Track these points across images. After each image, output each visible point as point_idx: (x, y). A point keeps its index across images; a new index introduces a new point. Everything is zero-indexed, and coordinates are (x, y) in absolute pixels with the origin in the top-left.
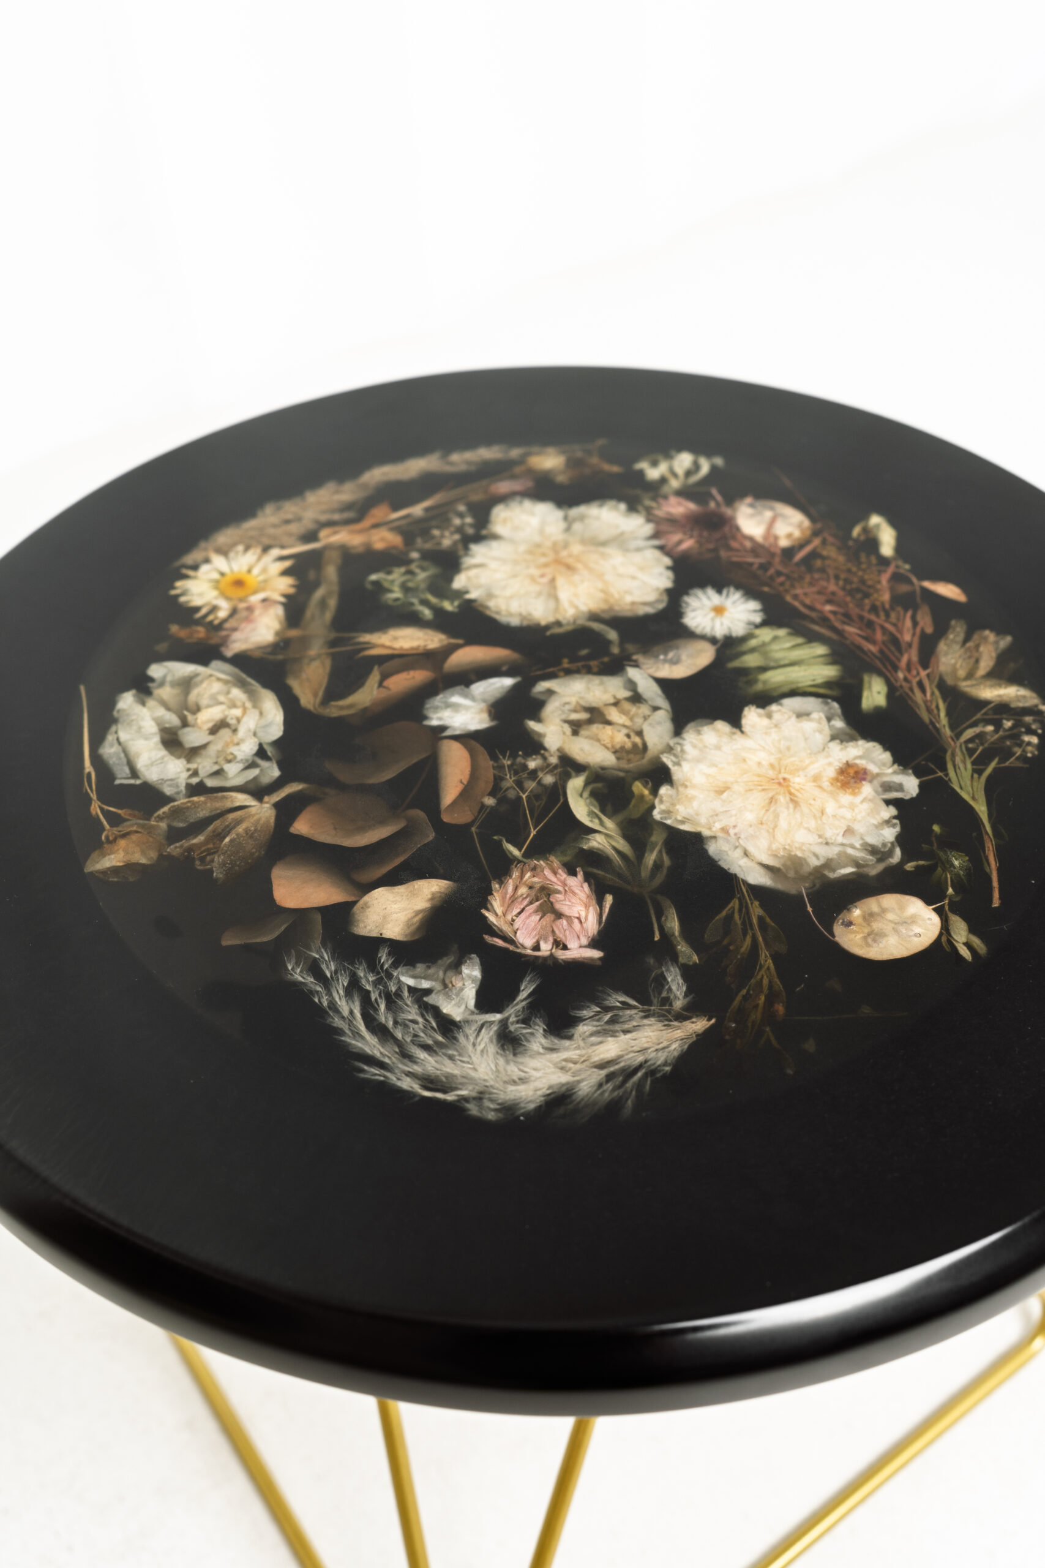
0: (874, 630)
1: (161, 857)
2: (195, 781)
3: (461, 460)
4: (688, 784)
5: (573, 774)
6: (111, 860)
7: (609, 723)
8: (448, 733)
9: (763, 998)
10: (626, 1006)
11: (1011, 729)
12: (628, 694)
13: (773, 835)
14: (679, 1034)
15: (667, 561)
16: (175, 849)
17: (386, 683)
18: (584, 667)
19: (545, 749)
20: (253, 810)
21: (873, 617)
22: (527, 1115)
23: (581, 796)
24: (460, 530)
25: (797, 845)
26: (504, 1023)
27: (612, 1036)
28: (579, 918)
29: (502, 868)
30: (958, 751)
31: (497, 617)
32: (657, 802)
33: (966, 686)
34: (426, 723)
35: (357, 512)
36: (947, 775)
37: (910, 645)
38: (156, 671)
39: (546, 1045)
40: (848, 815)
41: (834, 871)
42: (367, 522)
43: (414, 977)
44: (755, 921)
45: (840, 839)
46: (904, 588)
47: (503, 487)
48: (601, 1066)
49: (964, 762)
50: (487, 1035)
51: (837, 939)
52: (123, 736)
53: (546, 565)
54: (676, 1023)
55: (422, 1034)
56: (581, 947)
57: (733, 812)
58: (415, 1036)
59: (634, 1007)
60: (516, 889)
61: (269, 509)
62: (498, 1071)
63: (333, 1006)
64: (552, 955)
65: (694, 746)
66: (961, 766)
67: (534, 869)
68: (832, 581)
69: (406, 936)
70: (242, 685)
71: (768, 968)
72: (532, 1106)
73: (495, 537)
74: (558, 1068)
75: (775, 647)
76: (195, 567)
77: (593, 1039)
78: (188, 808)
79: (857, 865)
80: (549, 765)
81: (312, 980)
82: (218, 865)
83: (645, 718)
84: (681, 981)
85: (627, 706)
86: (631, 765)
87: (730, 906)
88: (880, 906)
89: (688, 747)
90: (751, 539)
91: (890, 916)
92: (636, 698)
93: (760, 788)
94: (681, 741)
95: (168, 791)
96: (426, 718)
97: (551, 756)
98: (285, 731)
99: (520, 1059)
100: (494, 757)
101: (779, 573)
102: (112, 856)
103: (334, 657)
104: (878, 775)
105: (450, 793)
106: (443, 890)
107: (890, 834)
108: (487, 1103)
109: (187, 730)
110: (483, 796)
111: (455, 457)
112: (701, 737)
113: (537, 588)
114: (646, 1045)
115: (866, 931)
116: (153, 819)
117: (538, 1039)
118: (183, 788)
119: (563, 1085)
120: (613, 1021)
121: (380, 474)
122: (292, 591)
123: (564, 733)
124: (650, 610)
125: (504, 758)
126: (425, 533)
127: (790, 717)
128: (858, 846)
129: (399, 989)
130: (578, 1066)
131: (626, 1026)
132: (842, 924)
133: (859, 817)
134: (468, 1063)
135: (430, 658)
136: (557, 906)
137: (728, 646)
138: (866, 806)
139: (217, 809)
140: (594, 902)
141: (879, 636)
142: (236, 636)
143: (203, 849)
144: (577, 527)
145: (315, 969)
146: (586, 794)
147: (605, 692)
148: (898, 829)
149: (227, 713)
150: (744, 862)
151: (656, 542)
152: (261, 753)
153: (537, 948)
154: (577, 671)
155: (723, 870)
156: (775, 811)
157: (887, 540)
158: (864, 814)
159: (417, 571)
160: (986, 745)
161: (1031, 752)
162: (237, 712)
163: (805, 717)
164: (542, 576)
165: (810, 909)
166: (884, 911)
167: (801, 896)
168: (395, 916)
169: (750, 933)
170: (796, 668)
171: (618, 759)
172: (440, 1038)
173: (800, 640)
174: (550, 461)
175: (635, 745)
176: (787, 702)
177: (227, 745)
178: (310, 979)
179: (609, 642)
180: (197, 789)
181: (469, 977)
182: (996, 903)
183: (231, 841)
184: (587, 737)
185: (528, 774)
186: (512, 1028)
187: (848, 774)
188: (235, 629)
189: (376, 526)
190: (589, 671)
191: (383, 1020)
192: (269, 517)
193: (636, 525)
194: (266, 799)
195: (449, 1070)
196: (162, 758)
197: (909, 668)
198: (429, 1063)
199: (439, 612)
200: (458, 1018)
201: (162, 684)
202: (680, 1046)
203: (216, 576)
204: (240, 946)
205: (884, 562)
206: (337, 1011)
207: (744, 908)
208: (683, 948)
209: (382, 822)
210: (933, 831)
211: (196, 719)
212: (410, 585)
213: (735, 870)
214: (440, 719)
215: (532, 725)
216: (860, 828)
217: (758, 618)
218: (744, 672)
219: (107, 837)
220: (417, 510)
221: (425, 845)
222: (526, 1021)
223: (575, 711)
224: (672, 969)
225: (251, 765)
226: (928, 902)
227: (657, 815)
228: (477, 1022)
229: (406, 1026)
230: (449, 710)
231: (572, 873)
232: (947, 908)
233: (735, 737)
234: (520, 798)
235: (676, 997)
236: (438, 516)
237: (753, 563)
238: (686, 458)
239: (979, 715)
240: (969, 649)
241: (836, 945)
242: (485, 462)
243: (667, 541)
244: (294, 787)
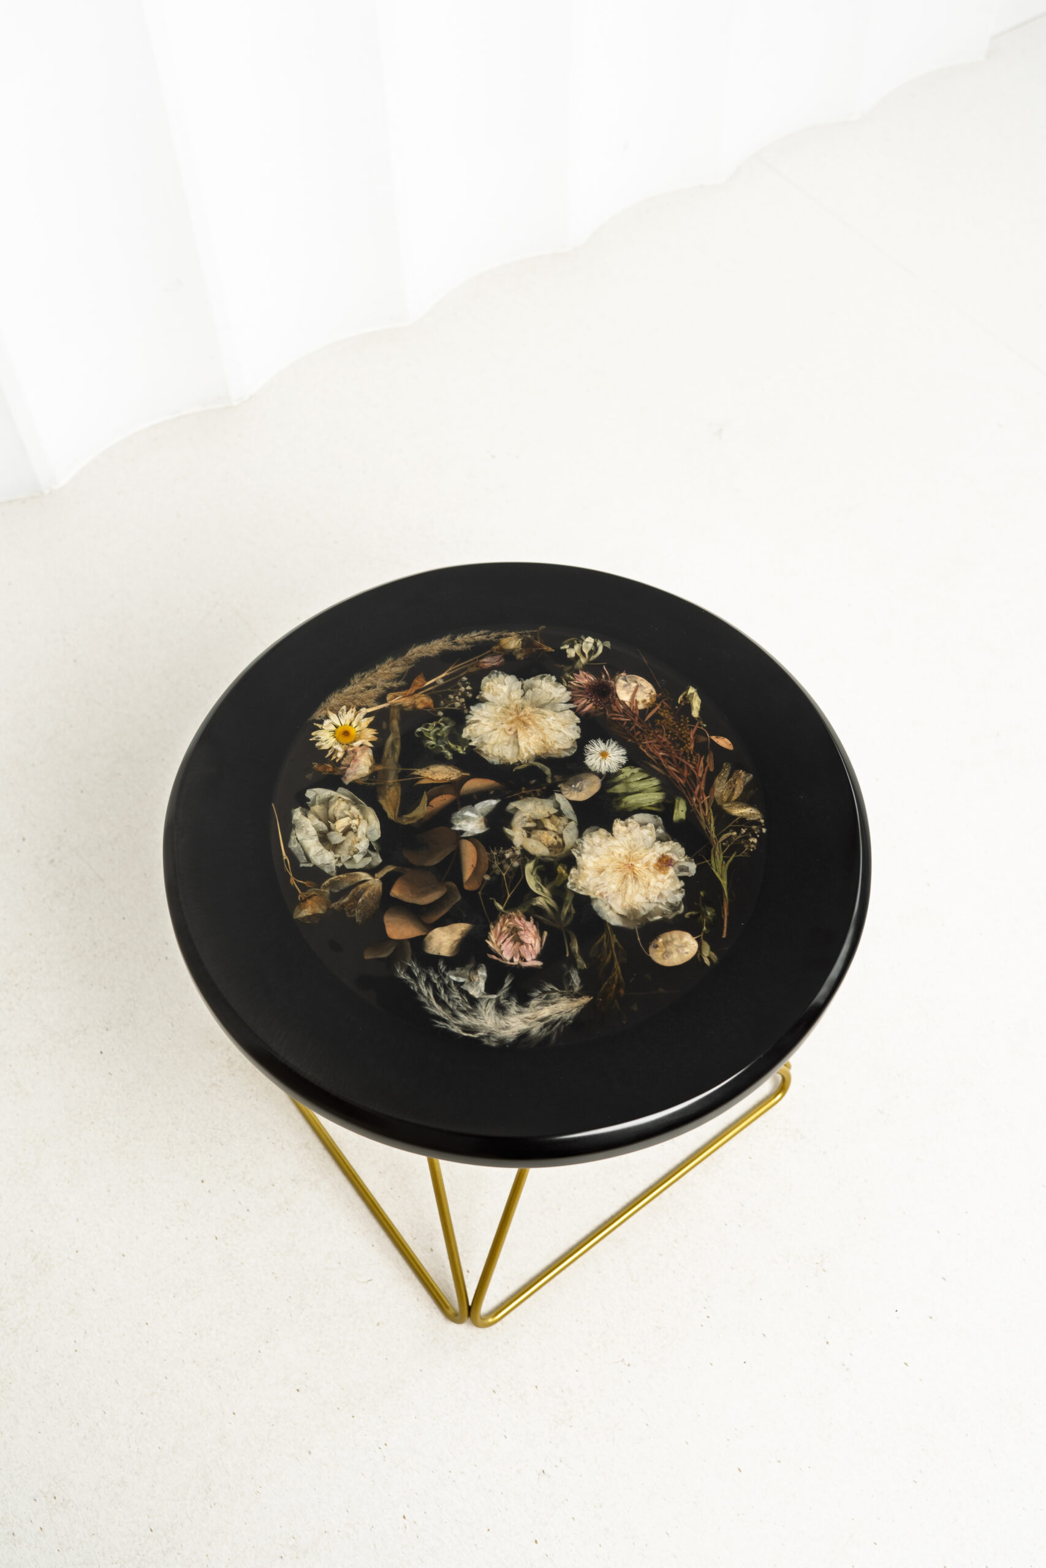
0: (684, 769)
1: (328, 909)
2: (340, 865)
3: (464, 640)
4: (584, 867)
5: (528, 860)
6: (306, 912)
7: (545, 829)
8: (464, 835)
9: (615, 986)
10: (553, 991)
11: (745, 834)
12: (556, 811)
13: (624, 898)
14: (576, 1004)
15: (578, 720)
16: (335, 905)
17: (431, 803)
18: (533, 792)
19: (514, 846)
20: (370, 882)
21: (684, 761)
22: (510, 1044)
23: (532, 874)
24: (464, 695)
25: (635, 903)
26: (498, 1000)
27: (546, 1006)
28: (531, 944)
29: (494, 916)
30: (717, 847)
31: (486, 758)
32: (569, 878)
33: (726, 806)
34: (453, 828)
35: (406, 680)
36: (710, 862)
37: (701, 779)
38: (310, 794)
39: (517, 1010)
40: (660, 885)
41: (652, 917)
42: (412, 690)
43: (456, 975)
44: (613, 946)
45: (656, 900)
46: (702, 739)
47: (488, 662)
48: (541, 1020)
49: (720, 855)
50: (491, 1005)
51: (650, 955)
52: (300, 836)
53: (512, 722)
54: (574, 999)
55: (461, 1005)
56: (532, 960)
57: (606, 884)
58: (458, 1006)
59: (557, 991)
60: (501, 928)
61: (356, 679)
62: (496, 1023)
63: (419, 990)
64: (519, 964)
65: (588, 844)
66: (718, 857)
67: (510, 917)
68: (665, 735)
69: (450, 954)
70: (356, 804)
71: (618, 971)
72: (511, 1040)
73: (484, 701)
74: (522, 1021)
75: (632, 780)
76: (321, 722)
77: (538, 1007)
78: (338, 881)
79: (663, 914)
80: (516, 855)
81: (409, 978)
82: (358, 915)
83: (564, 827)
84: (578, 977)
85: (555, 818)
86: (557, 855)
87: (602, 937)
88: (671, 937)
89: (585, 845)
90: (623, 703)
91: (676, 943)
92: (560, 814)
93: (619, 870)
94: (582, 841)
95: (327, 871)
96: (453, 825)
97: (517, 850)
98: (381, 834)
99: (506, 1017)
100: (488, 850)
101: (637, 729)
102: (306, 910)
103: (402, 784)
104: (677, 862)
105: (467, 873)
106: (467, 929)
107: (679, 897)
108: (492, 1039)
109: (332, 833)
110: (484, 875)
111: (459, 639)
112: (592, 839)
113: (507, 738)
114: (561, 1010)
115: (664, 950)
116: (322, 888)
117: (513, 1008)
118: (334, 870)
119: (525, 1030)
120: (547, 998)
121: (417, 651)
122: (375, 739)
123: (523, 836)
124: (567, 754)
125: (493, 850)
126: (445, 696)
127: (637, 826)
128: (664, 903)
129: (450, 982)
130: (532, 1021)
131: (553, 1001)
132: (654, 947)
133: (666, 887)
134: (483, 1019)
135: (453, 786)
136: (521, 938)
137: (608, 779)
138: (669, 881)
139: (353, 882)
140: (538, 936)
141: (686, 774)
142: (349, 770)
143: (349, 905)
144: (529, 693)
145: (409, 971)
146: (534, 873)
147: (544, 809)
148: (684, 894)
149: (350, 822)
150: (610, 913)
151: (572, 706)
152: (371, 848)
153: (512, 960)
154: (529, 795)
155: (600, 917)
156: (626, 884)
157: (696, 704)
158: (668, 885)
159: (442, 724)
160: (732, 843)
161: (753, 849)
162: (355, 822)
163: (645, 826)
164: (510, 730)
165: (639, 939)
166: (673, 940)
167: (635, 930)
168: (445, 944)
169: (611, 952)
170: (641, 794)
171: (550, 851)
172: (469, 1007)
173: (645, 776)
174: (512, 642)
175: (559, 843)
176: (636, 816)
177: (353, 843)
178: (408, 978)
179: (546, 776)
180: (341, 870)
181: (481, 976)
182: (724, 935)
183: (363, 901)
184: (535, 839)
185: (506, 861)
186: (502, 1002)
187: (663, 862)
188: (348, 766)
189: (417, 692)
190: (536, 796)
191: (443, 998)
192: (357, 685)
193: (560, 693)
194: (376, 875)
195: (474, 1023)
196: (322, 851)
197: (699, 796)
198: (465, 1020)
199: (455, 753)
200: (477, 997)
201: (314, 804)
202: (577, 1010)
203: (333, 728)
204: (373, 959)
205: (693, 720)
206: (422, 994)
207: (608, 938)
208: (579, 960)
209: (434, 889)
210: (700, 895)
211: (335, 826)
212: (439, 734)
213: (605, 918)
214: (460, 826)
215: (507, 830)
216: (666, 894)
217: (624, 761)
218: (616, 795)
219: (301, 898)
220: (439, 679)
221: (457, 903)
222: (508, 999)
223: (529, 822)
224: (574, 971)
225: (367, 855)
226: (693, 935)
227: (569, 885)
228: (485, 999)
229: (454, 1001)
230: (464, 821)
231: (528, 919)
232: (702, 938)
233: (609, 839)
234: (501, 876)
235: (575, 986)
236: (451, 684)
237: (623, 722)
238: (590, 640)
239: (730, 825)
240: (730, 783)
241: (650, 958)
242: (476, 643)
243: (578, 704)
244: (390, 868)
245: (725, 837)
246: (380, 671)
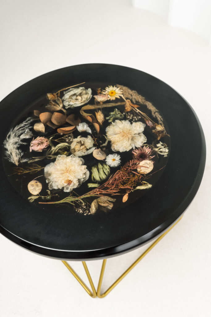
0: (111, 185)
2: (65, 100)
4: (67, 159)
5: (69, 143)
7: (81, 146)
8: (77, 126)
9: (22, 171)
11: (84, 208)
12: (88, 148)
13: (55, 171)
14: (16, 162)
15: (128, 150)
17: (88, 116)
19: (74, 139)
20: (59, 107)
21: (115, 185)
24: (133, 118)
25: (53, 175)
26: (19, 142)
27: (16, 154)
28: (37, 148)
29: (48, 137)
30: (77, 198)
31: (108, 127)
32: (62, 155)
33: (95, 200)
34: (80, 123)
35: (136, 103)
36: (70, 196)
37: (107, 191)
38: (89, 89)
39: (14, 147)
40: (59, 182)
41: (47, 180)
43: (27, 131)
44: (36, 170)
45: (54, 181)
46: (126, 191)
47: (149, 122)
48: (11, 153)
49: (73, 199)
50: (17, 141)
51: (33, 181)
52: (74, 90)
53: (124, 132)
55: (17, 134)
56: (32, 149)
57: (60, 165)
59: (20, 156)
60: (43, 140)
61: (134, 91)
62: (11, 142)
64: (30, 146)
65: (76, 159)
67: (47, 141)
68: (126, 178)
69: (35, 129)
71: (27, 172)
72: (5, 147)
73: (132, 124)
74: (11, 148)
75: (104, 169)
76: (116, 87)
77: (15, 152)
78: (60, 101)
79: (49, 183)
80: (70, 140)
82: (48, 106)
83: (82, 152)
84: (25, 161)
85: (85, 148)
86: (71, 150)
87: (40, 166)
88: (40, 187)
90: (139, 163)
92: (87, 150)
93: (66, 168)
94: (77, 157)
95: (63, 97)
97: (72, 140)
98: (76, 107)
99: (13, 144)
100: (72, 133)
101: (127, 169)
102: (50, 95)
103: (95, 109)
104: (70, 186)
105: (63, 129)
106: (43, 131)
107: (55, 188)
108: (6, 142)
109: (76, 96)
110: (63, 133)
111: (157, 113)
112: (78, 160)
113: (117, 132)
114: (14, 158)
115: (35, 184)
116: (57, 98)
117: (16, 146)
118: (63, 99)
119: (8, 150)
120: (18, 154)
122: (112, 100)
123: (78, 141)
124: (113, 149)
126: (132, 113)
127: (83, 172)
128: (53, 183)
129: (25, 129)
130: (11, 151)
131: (17, 156)
132: (36, 181)
134: (12, 139)
135: (96, 121)
136: (40, 145)
137: (103, 162)
138: (62, 184)
140: (41, 149)
141: (109, 186)
143: (51, 104)
144: (137, 135)
145: (29, 120)
146: (64, 146)
147: (89, 145)
148: (57, 189)
149: (80, 99)
150: (49, 168)
151: (134, 148)
152: (71, 105)
153: (32, 143)
154: (94, 141)
155: (47, 165)
156: (60, 171)
158: (59, 184)
159: (120, 115)
160: (79, 204)
161: (77, 211)
162: (80, 101)
163: (83, 174)
164: (120, 132)
166: (38, 187)
168: (38, 127)
169: (34, 169)
170: (98, 173)
171: (73, 149)
172: (17, 136)
173: (107, 173)
174: (159, 128)
175: (76, 150)
176: (88, 171)
177: (73, 101)
178: (27, 120)
179: (102, 144)
181: (28, 137)
182: (39, 203)
183: (53, 107)
184: (77, 144)
185: (68, 138)
186: (17, 143)
187: (70, 181)
188: (100, 96)
189: (132, 106)
191: (20, 129)
193: (139, 144)
194: (62, 108)
195: (11, 137)
196: (69, 95)
197: (99, 191)
198: (13, 135)
199: (109, 120)
200: (20, 137)
201: (86, 91)
202: (14, 162)
203: (114, 90)
204: (34, 112)
206: (22, 124)
207: (39, 168)
208: (32, 161)
209: (58, 122)
210: (56, 194)
211: (78, 97)
212: (115, 115)
214: (80, 125)
215: (80, 137)
216: (56, 183)
217: (112, 166)
218: (97, 165)
219: (53, 94)
221: (52, 128)
222: (19, 144)
223: (83, 142)
224: (28, 160)
225: (68, 105)
227: (60, 155)
228: (19, 139)
229: (19, 132)
230: (82, 125)
231: (46, 146)
232: (39, 196)
233: (78, 164)
234: (63, 137)
235: (22, 161)
236: (137, 115)
237: (130, 164)
238: (167, 150)
239: (88, 203)
240: (106, 202)
241: (31, 180)
242: (156, 118)
243: (135, 150)
244: (65, 111)
245: (82, 201)
246: (138, 96)
